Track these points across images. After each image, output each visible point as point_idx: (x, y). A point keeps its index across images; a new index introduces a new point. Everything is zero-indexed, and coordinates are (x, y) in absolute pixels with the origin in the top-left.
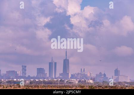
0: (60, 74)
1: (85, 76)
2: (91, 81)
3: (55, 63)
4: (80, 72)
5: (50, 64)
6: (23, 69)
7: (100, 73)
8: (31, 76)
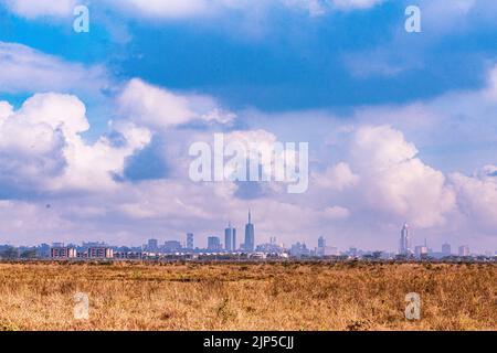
0: (242, 246)
1: (276, 248)
2: (285, 255)
3: (234, 230)
4: (269, 242)
5: (227, 231)
6: (188, 239)
7: (298, 243)
8: (201, 248)
